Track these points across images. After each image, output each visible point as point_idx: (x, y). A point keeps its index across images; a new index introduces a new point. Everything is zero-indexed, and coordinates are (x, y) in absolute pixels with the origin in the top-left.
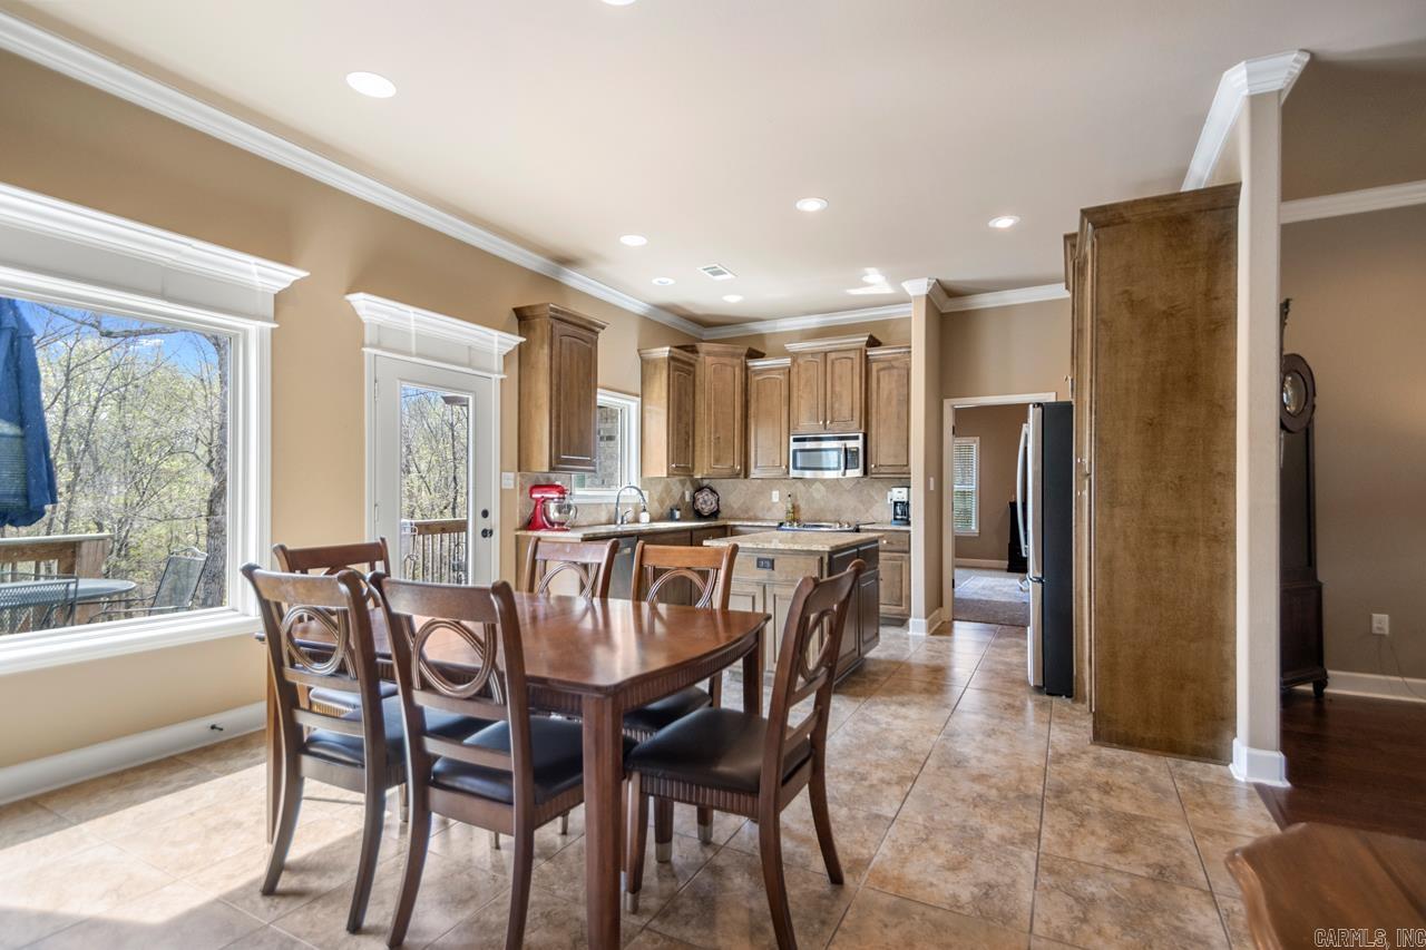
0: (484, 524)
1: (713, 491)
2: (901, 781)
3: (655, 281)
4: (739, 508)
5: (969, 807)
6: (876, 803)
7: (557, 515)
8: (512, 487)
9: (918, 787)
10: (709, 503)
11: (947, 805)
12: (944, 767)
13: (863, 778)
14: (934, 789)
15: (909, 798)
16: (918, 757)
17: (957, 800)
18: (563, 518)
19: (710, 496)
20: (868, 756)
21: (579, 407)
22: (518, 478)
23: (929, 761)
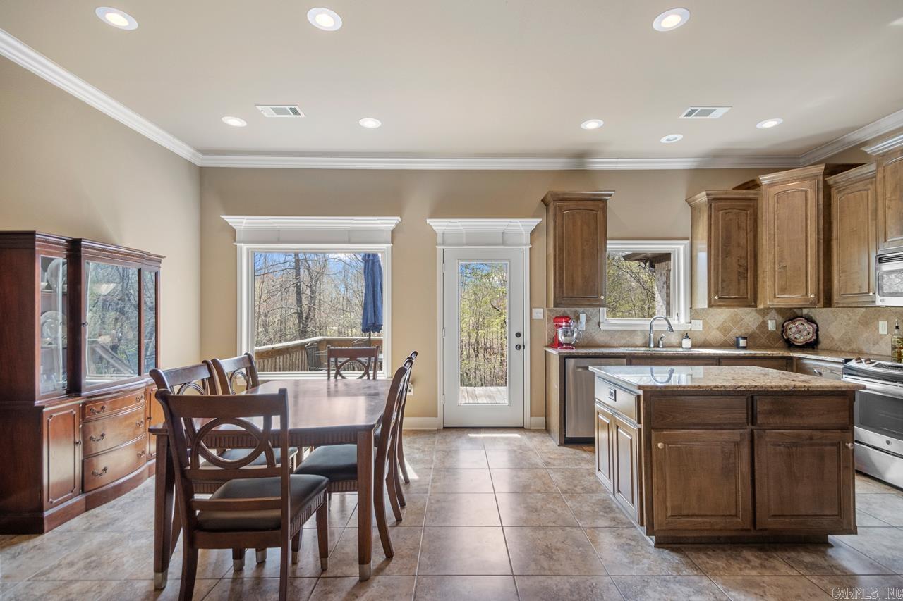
0: (519, 341)
1: (810, 320)
3: (664, 140)
4: (841, 340)
7: (563, 338)
8: (542, 318)
10: (805, 333)
18: (568, 340)
19: (807, 326)
21: (583, 258)
22: (547, 312)
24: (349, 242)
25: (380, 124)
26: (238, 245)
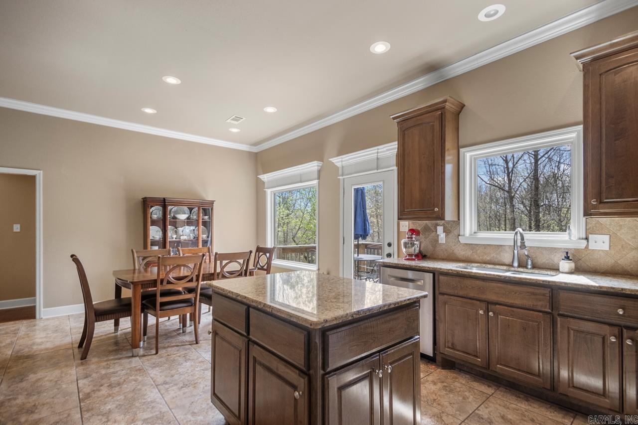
0: (390, 250)
2: (88, 396)
5: (39, 403)
6: (91, 381)
9: (75, 398)
11: (53, 398)
12: (66, 417)
13: (110, 386)
14: (65, 401)
15: (77, 391)
16: (89, 414)
17: (47, 403)
20: (122, 397)
23: (79, 416)
24: (301, 182)
25: (276, 110)
26: (266, 190)
